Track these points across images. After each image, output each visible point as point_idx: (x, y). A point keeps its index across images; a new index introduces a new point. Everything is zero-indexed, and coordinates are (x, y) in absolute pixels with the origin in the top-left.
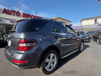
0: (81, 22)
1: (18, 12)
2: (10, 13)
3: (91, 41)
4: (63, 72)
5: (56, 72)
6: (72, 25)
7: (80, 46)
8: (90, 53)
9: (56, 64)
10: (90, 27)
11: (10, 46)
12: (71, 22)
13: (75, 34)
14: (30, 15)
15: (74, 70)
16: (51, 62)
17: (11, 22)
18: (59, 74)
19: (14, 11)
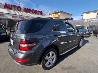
0: (83, 15)
1: (19, 7)
2: (11, 8)
3: (91, 36)
4: (61, 68)
5: (55, 67)
6: (73, 18)
7: (80, 42)
8: (89, 49)
9: (55, 61)
10: (91, 20)
11: (13, 44)
12: (72, 15)
13: (75, 31)
14: (30, 9)
15: (72, 66)
16: (50, 59)
17: (13, 17)
18: (58, 70)
19: (15, 6)
